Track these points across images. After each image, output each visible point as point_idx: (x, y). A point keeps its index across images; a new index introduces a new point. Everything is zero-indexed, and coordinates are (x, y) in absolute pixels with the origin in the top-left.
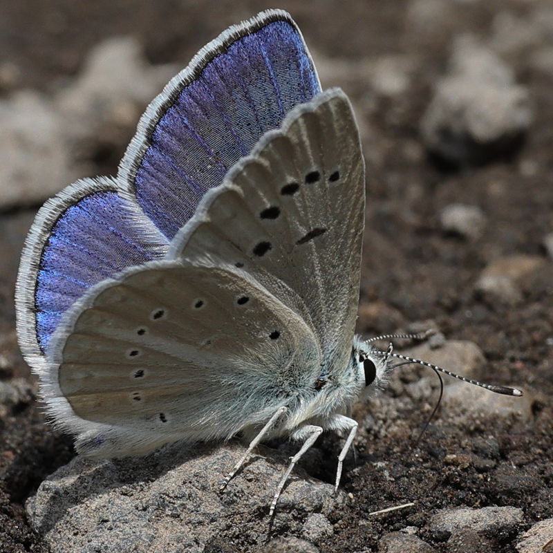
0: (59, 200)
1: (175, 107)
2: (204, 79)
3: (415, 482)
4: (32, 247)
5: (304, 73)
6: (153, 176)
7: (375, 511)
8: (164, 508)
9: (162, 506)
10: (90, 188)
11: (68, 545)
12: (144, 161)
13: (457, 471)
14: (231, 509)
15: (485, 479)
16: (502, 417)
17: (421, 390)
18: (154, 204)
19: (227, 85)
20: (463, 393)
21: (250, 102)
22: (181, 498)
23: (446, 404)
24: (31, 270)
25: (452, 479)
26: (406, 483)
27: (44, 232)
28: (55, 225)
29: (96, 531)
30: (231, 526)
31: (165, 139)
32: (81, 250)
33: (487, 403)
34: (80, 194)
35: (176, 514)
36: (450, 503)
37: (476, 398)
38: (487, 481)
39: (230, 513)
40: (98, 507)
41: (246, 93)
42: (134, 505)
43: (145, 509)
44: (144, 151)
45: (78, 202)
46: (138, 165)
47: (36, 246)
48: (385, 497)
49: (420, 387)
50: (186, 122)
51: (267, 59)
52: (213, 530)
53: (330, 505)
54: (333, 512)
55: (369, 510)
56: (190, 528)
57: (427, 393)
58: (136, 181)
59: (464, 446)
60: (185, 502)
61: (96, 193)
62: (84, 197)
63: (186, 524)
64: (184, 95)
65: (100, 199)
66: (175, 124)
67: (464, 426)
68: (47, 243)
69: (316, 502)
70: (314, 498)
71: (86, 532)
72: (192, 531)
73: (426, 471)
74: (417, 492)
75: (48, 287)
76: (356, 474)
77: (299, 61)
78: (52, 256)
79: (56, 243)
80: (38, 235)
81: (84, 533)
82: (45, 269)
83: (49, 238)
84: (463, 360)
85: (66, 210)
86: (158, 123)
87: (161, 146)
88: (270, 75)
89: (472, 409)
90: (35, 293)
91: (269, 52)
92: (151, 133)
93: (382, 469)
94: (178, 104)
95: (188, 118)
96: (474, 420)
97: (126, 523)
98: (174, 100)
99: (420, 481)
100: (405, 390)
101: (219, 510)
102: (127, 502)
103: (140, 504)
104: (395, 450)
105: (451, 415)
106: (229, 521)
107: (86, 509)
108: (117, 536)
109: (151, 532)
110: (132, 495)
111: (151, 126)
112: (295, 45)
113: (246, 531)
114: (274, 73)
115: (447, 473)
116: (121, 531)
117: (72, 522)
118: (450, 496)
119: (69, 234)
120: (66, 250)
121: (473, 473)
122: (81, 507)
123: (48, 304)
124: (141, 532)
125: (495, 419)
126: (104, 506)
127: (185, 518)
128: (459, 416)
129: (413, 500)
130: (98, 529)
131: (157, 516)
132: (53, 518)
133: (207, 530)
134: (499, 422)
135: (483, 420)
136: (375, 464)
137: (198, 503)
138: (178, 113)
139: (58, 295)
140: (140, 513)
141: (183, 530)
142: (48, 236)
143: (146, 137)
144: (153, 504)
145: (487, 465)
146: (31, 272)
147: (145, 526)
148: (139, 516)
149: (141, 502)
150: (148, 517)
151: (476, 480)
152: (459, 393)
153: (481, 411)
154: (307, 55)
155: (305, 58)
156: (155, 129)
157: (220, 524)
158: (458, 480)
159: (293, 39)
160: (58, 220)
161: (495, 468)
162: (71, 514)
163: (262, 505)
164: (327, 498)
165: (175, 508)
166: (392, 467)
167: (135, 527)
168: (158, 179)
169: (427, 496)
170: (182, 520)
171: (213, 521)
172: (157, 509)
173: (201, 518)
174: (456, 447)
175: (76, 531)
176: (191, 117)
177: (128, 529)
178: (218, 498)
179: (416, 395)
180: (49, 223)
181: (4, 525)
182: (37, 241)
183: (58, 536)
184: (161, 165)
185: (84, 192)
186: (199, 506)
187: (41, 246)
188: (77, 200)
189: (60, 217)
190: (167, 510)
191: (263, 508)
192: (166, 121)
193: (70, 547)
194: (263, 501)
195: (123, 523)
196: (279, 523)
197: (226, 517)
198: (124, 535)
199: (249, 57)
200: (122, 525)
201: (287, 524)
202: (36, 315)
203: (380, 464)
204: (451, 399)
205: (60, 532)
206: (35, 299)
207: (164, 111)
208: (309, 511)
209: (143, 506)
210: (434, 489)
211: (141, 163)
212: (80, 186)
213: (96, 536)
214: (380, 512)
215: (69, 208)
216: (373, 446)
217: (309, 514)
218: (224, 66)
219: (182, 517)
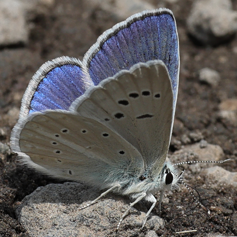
0: (52, 63)
1: (115, 36)
2: (130, 29)
3: (196, 218)
4: (35, 80)
5: (173, 40)
6: (98, 63)
7: (178, 231)
8: (83, 221)
9: (82, 220)
10: (67, 61)
11: (36, 233)
12: (96, 56)
13: (216, 216)
14: (113, 225)
15: (227, 219)
16: (234, 187)
17: (196, 168)
18: (96, 76)
19: (139, 35)
20: (216, 172)
21: (147, 45)
22: (91, 218)
23: (208, 177)
24: (32, 90)
25: (214, 219)
26: (192, 218)
27: (43, 75)
28: (47, 73)
29: (51, 229)
30: (112, 233)
31: (107, 49)
32: (56, 88)
33: (227, 179)
34: (62, 63)
35: (88, 225)
36: (212, 230)
37: (222, 176)
38: (228, 220)
39: (113, 227)
40: (52, 217)
41: (147, 41)
42: (69, 218)
43: (74, 221)
44: (97, 51)
45: (61, 66)
46: (93, 56)
47: (37, 80)
48: (182, 224)
49: (196, 167)
50: (118, 44)
51: (159, 29)
52: (104, 234)
53: (158, 226)
54: (159, 230)
55: (175, 231)
56: (94, 232)
57: (199, 170)
58: (90, 63)
59: (218, 201)
60: (93, 220)
61: (70, 64)
62: (64, 65)
63: (92, 230)
64: (120, 33)
65: (70, 68)
66: (113, 44)
67: (216, 189)
68: (42, 80)
69: (152, 225)
70: (151, 223)
71: (46, 229)
72: (95, 234)
73: (201, 213)
74: (197, 223)
75: (38, 100)
76: (169, 211)
77: (172, 34)
78: (43, 86)
79: (46, 81)
80: (39, 76)
81: (45, 229)
82: (38, 91)
83: (44, 78)
84: (215, 155)
85: (54, 68)
86: (106, 41)
87: (104, 51)
88: (158, 36)
89: (220, 181)
90: (31, 101)
91: (160, 26)
92: (102, 44)
93: (180, 210)
94: (117, 36)
95: (119, 43)
96: (221, 187)
97: (65, 227)
98: (116, 33)
99: (198, 218)
100: (188, 167)
101: (108, 225)
102: (66, 217)
103: (72, 219)
104: (186, 199)
105: (210, 183)
106: (112, 230)
107: (46, 218)
108: (61, 233)
109: (76, 232)
110: (69, 213)
111: (102, 41)
112: (172, 27)
113: (119, 235)
114: (160, 36)
115: (212, 216)
116: (62, 230)
117: (40, 223)
118: (212, 227)
119: (53, 79)
120: (50, 86)
121: (222, 216)
122: (44, 216)
123: (36, 107)
124: (71, 232)
125: (230, 187)
126: (56, 218)
127: (92, 227)
128: (214, 184)
129: (195, 227)
130: (52, 228)
131: (79, 225)
132: (30, 219)
133: (102, 233)
134: (233, 189)
135: (225, 187)
136: (177, 207)
137: (99, 221)
138: (116, 40)
139: (41, 105)
140: (71, 222)
141: (91, 233)
142: (43, 77)
143: (100, 45)
144: (78, 219)
145: (229, 212)
146: (32, 91)
147: (73, 229)
148: (71, 224)
149: (73, 217)
150: (75, 225)
151: (224, 219)
152: (214, 172)
153: (224, 183)
154: (176, 33)
155: (175, 34)
156: (104, 43)
157: (108, 231)
158: (217, 220)
159: (172, 24)
160: (49, 71)
161: (232, 214)
162: (39, 219)
163: (127, 224)
164: (157, 223)
165: (88, 222)
166: (185, 209)
167: (69, 229)
168: (100, 65)
169: (202, 226)
170: (91, 228)
171: (105, 230)
172: (80, 222)
173: (100, 228)
174: (214, 201)
175: (41, 227)
176: (121, 43)
177: (66, 230)
178: (108, 219)
179: (194, 170)
180: (45, 72)
181: (7, 220)
182: (38, 78)
183: (32, 228)
184: (103, 60)
185: (64, 62)
186: (99, 222)
187: (39, 81)
188: (60, 65)
189: (51, 70)
190: (84, 222)
191: (128, 226)
192: (109, 41)
193: (38, 234)
194: (128, 222)
195: (64, 227)
196: (134, 233)
197: (111, 228)
198: (64, 232)
199: (152, 25)
200: (63, 227)
201: (138, 234)
202: (29, 111)
203: (180, 207)
204: (210, 175)
205: (33, 226)
206: (30, 103)
207: (110, 37)
208: (148, 229)
209: (73, 220)
210: (205, 222)
211: (95, 56)
212: (64, 59)
213: (51, 232)
214: (180, 232)
215: (56, 67)
216: (175, 196)
217: (148, 230)
218: (140, 26)
219: (91, 227)
